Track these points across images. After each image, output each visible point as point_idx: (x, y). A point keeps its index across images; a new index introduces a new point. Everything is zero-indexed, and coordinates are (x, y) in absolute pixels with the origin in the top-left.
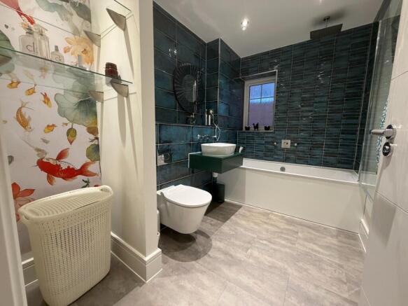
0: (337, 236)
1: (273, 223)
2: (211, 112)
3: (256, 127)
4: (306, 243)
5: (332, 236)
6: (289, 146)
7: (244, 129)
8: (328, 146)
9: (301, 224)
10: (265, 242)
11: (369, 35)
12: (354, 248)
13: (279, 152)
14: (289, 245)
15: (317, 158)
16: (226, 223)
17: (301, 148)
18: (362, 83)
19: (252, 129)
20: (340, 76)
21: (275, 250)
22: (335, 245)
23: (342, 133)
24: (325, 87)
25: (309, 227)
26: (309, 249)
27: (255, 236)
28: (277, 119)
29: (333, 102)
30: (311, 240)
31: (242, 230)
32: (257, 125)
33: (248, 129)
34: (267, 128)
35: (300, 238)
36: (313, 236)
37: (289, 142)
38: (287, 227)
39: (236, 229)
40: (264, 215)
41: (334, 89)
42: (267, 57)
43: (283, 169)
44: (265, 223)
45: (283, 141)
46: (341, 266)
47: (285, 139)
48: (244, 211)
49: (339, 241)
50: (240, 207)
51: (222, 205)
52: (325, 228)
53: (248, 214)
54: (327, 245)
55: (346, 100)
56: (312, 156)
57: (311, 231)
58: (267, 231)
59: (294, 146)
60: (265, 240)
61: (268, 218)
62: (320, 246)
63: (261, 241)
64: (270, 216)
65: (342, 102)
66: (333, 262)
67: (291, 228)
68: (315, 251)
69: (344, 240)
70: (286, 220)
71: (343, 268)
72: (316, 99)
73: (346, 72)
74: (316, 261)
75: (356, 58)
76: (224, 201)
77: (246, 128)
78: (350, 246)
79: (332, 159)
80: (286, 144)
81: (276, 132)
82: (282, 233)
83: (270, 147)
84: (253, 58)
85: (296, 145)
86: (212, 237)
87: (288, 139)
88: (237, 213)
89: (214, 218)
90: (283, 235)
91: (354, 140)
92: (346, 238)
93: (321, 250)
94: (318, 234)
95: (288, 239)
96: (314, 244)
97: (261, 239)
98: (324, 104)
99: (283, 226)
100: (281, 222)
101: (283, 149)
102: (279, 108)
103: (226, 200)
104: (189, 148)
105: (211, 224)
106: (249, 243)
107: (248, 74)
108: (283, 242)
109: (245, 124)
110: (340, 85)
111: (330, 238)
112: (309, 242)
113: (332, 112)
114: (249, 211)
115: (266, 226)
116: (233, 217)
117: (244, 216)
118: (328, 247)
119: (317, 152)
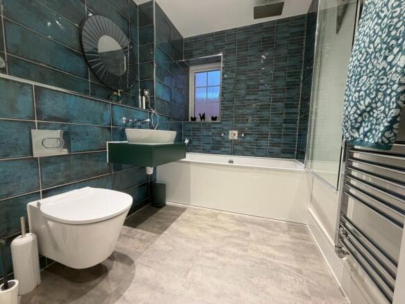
0: (288, 231)
1: (222, 225)
2: (146, 93)
3: (203, 117)
4: (259, 246)
5: (284, 232)
6: (236, 138)
7: (190, 120)
8: (273, 136)
9: (252, 223)
10: (211, 255)
11: (303, 25)
12: (307, 243)
13: (227, 145)
14: (241, 253)
15: (263, 149)
16: (162, 235)
17: (248, 138)
18: (300, 72)
19: (198, 120)
20: (281, 64)
21: (224, 265)
22: (288, 242)
23: (285, 123)
24: (267, 75)
25: (261, 224)
26: (264, 254)
27: (199, 248)
28: (224, 108)
29: (276, 90)
30: (264, 242)
31: (183, 241)
32: (204, 115)
33: (194, 119)
34: (214, 119)
35: (252, 240)
36: (265, 236)
37: (236, 132)
38: (237, 228)
39: (174, 241)
40: (212, 217)
41: (276, 78)
42: (212, 39)
43: (231, 162)
44: (214, 227)
45: (230, 132)
46: (300, 272)
47: (232, 130)
48: (188, 215)
49: (292, 237)
50: (183, 210)
51: (161, 211)
52: (276, 224)
53: (193, 217)
54: (280, 244)
55: (287, 89)
56: (259, 147)
57: (262, 229)
58: (215, 237)
59: (241, 137)
60: (212, 251)
61: (216, 220)
62: (274, 247)
63: (207, 255)
64: (219, 217)
65: (283, 91)
66: (290, 267)
67: (242, 228)
68: (271, 256)
69: (296, 234)
70: (237, 220)
71: (302, 273)
72: (260, 87)
73: (286, 61)
74: (272, 270)
75: (294, 47)
76: (165, 205)
77: (192, 119)
78: (303, 241)
79: (277, 150)
80: (233, 135)
81: (223, 122)
82: (231, 237)
83: (218, 138)
84: (196, 39)
85: (243, 135)
86: (137, 261)
87: (235, 130)
88: (180, 218)
89: (147, 230)
90: (233, 240)
91: (295, 129)
92: (297, 231)
93: (276, 253)
94: (270, 232)
95: (239, 245)
96: (268, 245)
97: (207, 252)
98: (268, 93)
99: (233, 227)
100: (231, 223)
101: (231, 141)
102: (225, 95)
103: (167, 203)
104: (108, 133)
105: (140, 240)
106: (191, 260)
107: (192, 57)
108: (234, 250)
109: (191, 114)
110: (281, 74)
111: (281, 234)
112: (262, 245)
113: (275, 101)
114: (195, 214)
115: (214, 231)
116: (173, 225)
117: (187, 221)
118: (282, 248)
119: (263, 143)
